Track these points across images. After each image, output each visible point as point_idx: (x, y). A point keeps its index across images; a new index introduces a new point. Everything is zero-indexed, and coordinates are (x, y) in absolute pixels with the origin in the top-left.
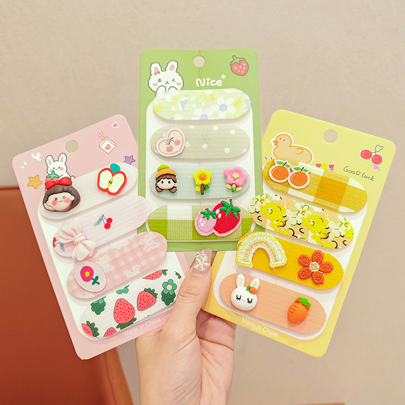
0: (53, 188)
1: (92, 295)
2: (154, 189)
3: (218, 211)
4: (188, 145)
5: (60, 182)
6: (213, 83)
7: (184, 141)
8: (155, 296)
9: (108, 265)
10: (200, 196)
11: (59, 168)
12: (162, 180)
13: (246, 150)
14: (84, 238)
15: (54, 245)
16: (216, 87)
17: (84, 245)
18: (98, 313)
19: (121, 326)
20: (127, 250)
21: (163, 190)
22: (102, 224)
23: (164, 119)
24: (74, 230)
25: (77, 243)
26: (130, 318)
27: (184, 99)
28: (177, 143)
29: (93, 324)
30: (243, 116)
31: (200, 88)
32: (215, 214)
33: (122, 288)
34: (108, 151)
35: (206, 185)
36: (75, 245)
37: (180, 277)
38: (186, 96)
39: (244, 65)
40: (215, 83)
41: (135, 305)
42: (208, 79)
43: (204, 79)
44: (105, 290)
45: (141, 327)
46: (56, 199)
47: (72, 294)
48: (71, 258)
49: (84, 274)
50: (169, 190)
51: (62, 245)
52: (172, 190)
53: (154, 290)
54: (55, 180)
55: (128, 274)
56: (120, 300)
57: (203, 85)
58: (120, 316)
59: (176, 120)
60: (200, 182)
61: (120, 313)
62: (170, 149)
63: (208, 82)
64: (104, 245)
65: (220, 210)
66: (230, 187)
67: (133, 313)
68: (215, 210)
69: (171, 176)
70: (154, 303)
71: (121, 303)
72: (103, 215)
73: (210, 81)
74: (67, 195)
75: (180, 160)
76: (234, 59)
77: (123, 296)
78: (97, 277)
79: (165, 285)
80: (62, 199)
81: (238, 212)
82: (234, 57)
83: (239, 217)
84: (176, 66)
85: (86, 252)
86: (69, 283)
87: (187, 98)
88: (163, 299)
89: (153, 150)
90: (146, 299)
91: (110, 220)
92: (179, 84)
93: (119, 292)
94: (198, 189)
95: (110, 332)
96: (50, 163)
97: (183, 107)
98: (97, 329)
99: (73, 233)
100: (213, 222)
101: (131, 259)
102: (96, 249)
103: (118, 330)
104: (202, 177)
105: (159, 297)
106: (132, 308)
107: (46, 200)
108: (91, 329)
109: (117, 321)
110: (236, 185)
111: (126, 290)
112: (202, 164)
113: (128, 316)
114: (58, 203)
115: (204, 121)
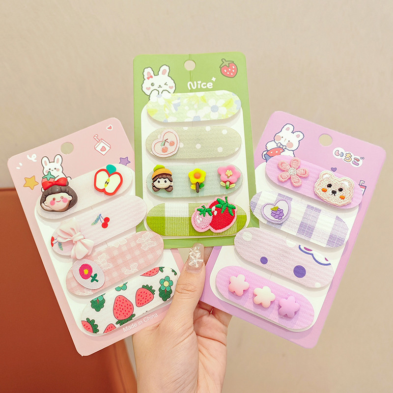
0: (50, 188)
1: (91, 293)
2: (151, 189)
3: (214, 208)
4: (182, 145)
5: (57, 183)
6: (204, 86)
7: (178, 142)
8: (153, 292)
9: (106, 263)
10: (195, 195)
11: (55, 169)
12: (158, 180)
13: (238, 149)
14: (82, 237)
15: (52, 245)
16: (207, 90)
17: (83, 243)
18: (98, 310)
19: (121, 322)
20: (124, 249)
21: (160, 189)
22: (100, 224)
23: (158, 121)
24: (73, 229)
25: (76, 242)
26: (129, 314)
27: (176, 102)
28: (172, 144)
29: (93, 321)
30: (234, 117)
31: (192, 91)
32: (211, 211)
33: (121, 285)
34: (104, 153)
35: (201, 183)
36: (74, 244)
37: (176, 274)
38: (179, 99)
39: (234, 67)
40: (206, 85)
41: (134, 302)
42: (199, 82)
43: (195, 82)
44: (103, 287)
45: (140, 322)
46: (54, 199)
47: (71, 291)
48: (69, 257)
49: (83, 272)
50: (165, 189)
51: (60, 244)
52: (169, 189)
53: (151, 287)
54: (52, 180)
55: (126, 271)
56: (119, 297)
57: (194, 88)
58: (119, 312)
59: (170, 122)
60: (195, 181)
61: (119, 309)
62: (165, 150)
63: (199, 85)
64: (102, 244)
65: (216, 207)
66: (224, 184)
67: (132, 309)
68: (211, 207)
69: (167, 176)
70: (151, 299)
71: (119, 299)
72: (100, 215)
73: (201, 84)
74: (65, 195)
75: (175, 160)
76: (223, 62)
77: (122, 293)
78: (96, 275)
79: (162, 281)
80: (60, 199)
81: (233, 209)
82: (223, 60)
83: (234, 214)
84: (168, 71)
85: (85, 251)
86: (68, 281)
87: (179, 101)
88: (160, 295)
89: (149, 152)
90: (144, 295)
91: (107, 220)
92: (171, 88)
93: (118, 289)
94: (193, 187)
95: (110, 328)
96: (46, 165)
97: (176, 110)
98: (97, 326)
99: (71, 232)
100: (209, 219)
101: (128, 257)
102: (95, 247)
103: (118, 326)
104: (197, 176)
105: (157, 293)
106: (131, 305)
107: (43, 200)
108: (91, 326)
109: (117, 318)
110: (229, 182)
111: (124, 287)
112: (196, 164)
113: (127, 312)
114: (56, 203)
115: (196, 123)
